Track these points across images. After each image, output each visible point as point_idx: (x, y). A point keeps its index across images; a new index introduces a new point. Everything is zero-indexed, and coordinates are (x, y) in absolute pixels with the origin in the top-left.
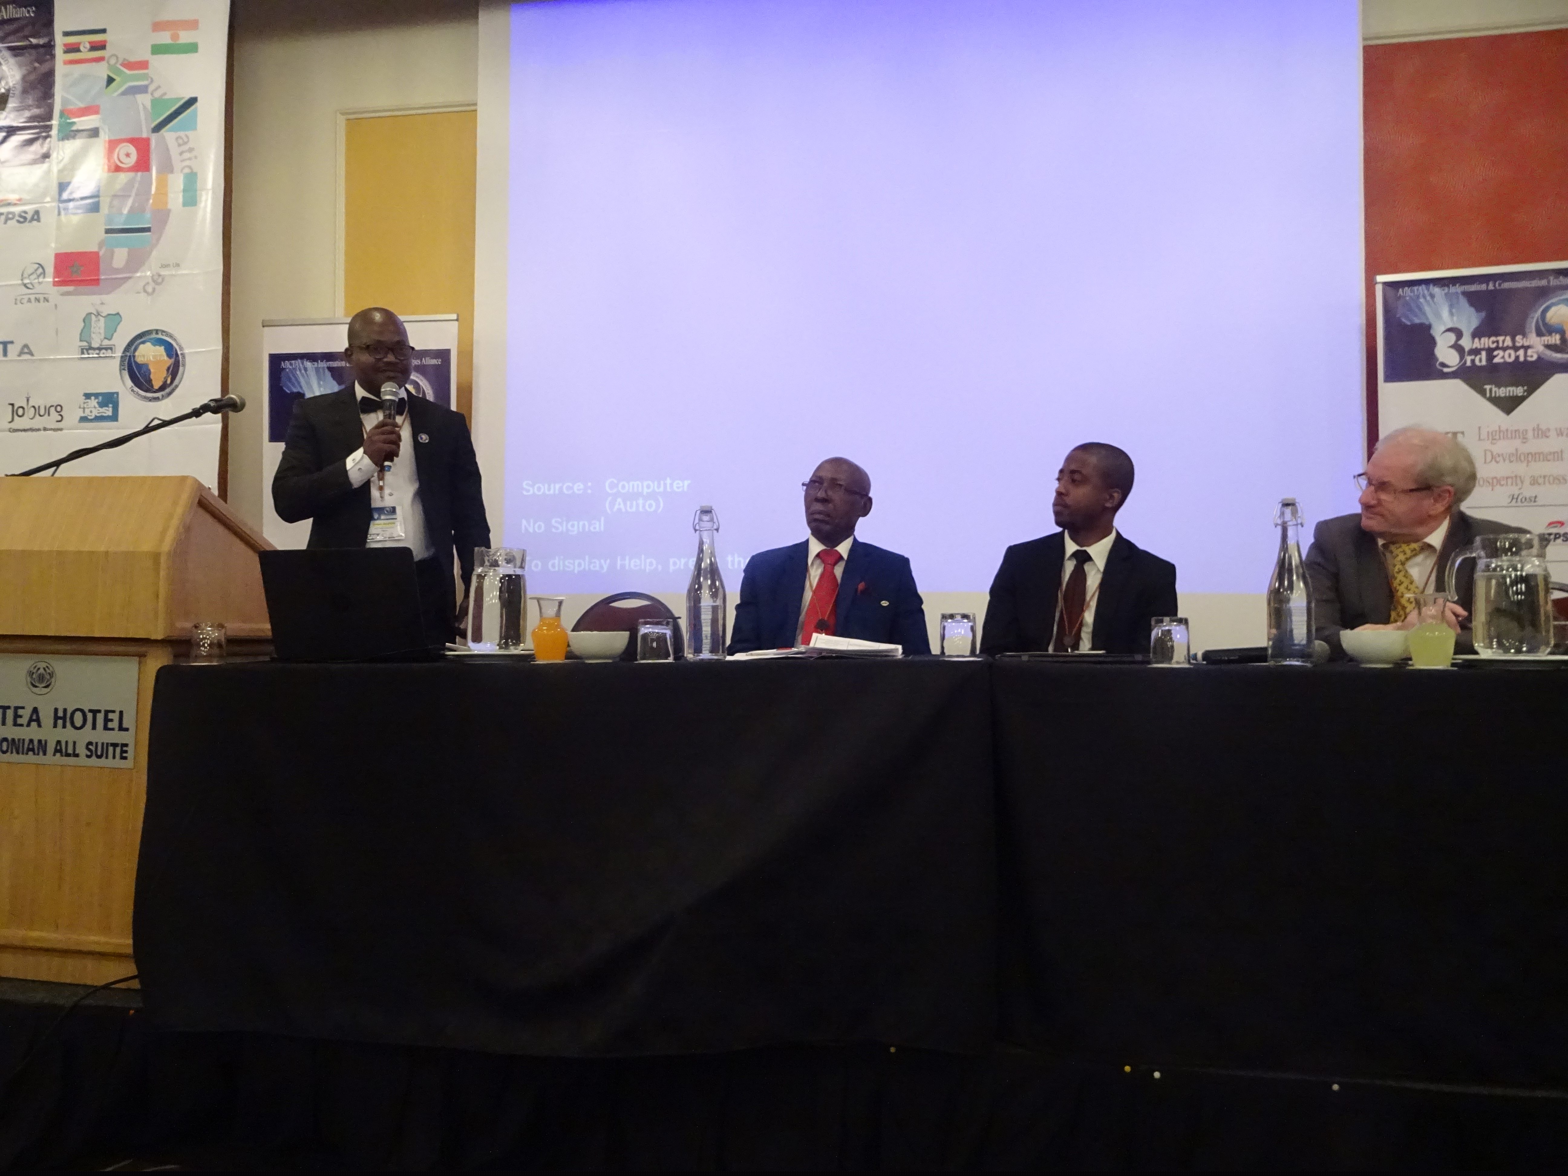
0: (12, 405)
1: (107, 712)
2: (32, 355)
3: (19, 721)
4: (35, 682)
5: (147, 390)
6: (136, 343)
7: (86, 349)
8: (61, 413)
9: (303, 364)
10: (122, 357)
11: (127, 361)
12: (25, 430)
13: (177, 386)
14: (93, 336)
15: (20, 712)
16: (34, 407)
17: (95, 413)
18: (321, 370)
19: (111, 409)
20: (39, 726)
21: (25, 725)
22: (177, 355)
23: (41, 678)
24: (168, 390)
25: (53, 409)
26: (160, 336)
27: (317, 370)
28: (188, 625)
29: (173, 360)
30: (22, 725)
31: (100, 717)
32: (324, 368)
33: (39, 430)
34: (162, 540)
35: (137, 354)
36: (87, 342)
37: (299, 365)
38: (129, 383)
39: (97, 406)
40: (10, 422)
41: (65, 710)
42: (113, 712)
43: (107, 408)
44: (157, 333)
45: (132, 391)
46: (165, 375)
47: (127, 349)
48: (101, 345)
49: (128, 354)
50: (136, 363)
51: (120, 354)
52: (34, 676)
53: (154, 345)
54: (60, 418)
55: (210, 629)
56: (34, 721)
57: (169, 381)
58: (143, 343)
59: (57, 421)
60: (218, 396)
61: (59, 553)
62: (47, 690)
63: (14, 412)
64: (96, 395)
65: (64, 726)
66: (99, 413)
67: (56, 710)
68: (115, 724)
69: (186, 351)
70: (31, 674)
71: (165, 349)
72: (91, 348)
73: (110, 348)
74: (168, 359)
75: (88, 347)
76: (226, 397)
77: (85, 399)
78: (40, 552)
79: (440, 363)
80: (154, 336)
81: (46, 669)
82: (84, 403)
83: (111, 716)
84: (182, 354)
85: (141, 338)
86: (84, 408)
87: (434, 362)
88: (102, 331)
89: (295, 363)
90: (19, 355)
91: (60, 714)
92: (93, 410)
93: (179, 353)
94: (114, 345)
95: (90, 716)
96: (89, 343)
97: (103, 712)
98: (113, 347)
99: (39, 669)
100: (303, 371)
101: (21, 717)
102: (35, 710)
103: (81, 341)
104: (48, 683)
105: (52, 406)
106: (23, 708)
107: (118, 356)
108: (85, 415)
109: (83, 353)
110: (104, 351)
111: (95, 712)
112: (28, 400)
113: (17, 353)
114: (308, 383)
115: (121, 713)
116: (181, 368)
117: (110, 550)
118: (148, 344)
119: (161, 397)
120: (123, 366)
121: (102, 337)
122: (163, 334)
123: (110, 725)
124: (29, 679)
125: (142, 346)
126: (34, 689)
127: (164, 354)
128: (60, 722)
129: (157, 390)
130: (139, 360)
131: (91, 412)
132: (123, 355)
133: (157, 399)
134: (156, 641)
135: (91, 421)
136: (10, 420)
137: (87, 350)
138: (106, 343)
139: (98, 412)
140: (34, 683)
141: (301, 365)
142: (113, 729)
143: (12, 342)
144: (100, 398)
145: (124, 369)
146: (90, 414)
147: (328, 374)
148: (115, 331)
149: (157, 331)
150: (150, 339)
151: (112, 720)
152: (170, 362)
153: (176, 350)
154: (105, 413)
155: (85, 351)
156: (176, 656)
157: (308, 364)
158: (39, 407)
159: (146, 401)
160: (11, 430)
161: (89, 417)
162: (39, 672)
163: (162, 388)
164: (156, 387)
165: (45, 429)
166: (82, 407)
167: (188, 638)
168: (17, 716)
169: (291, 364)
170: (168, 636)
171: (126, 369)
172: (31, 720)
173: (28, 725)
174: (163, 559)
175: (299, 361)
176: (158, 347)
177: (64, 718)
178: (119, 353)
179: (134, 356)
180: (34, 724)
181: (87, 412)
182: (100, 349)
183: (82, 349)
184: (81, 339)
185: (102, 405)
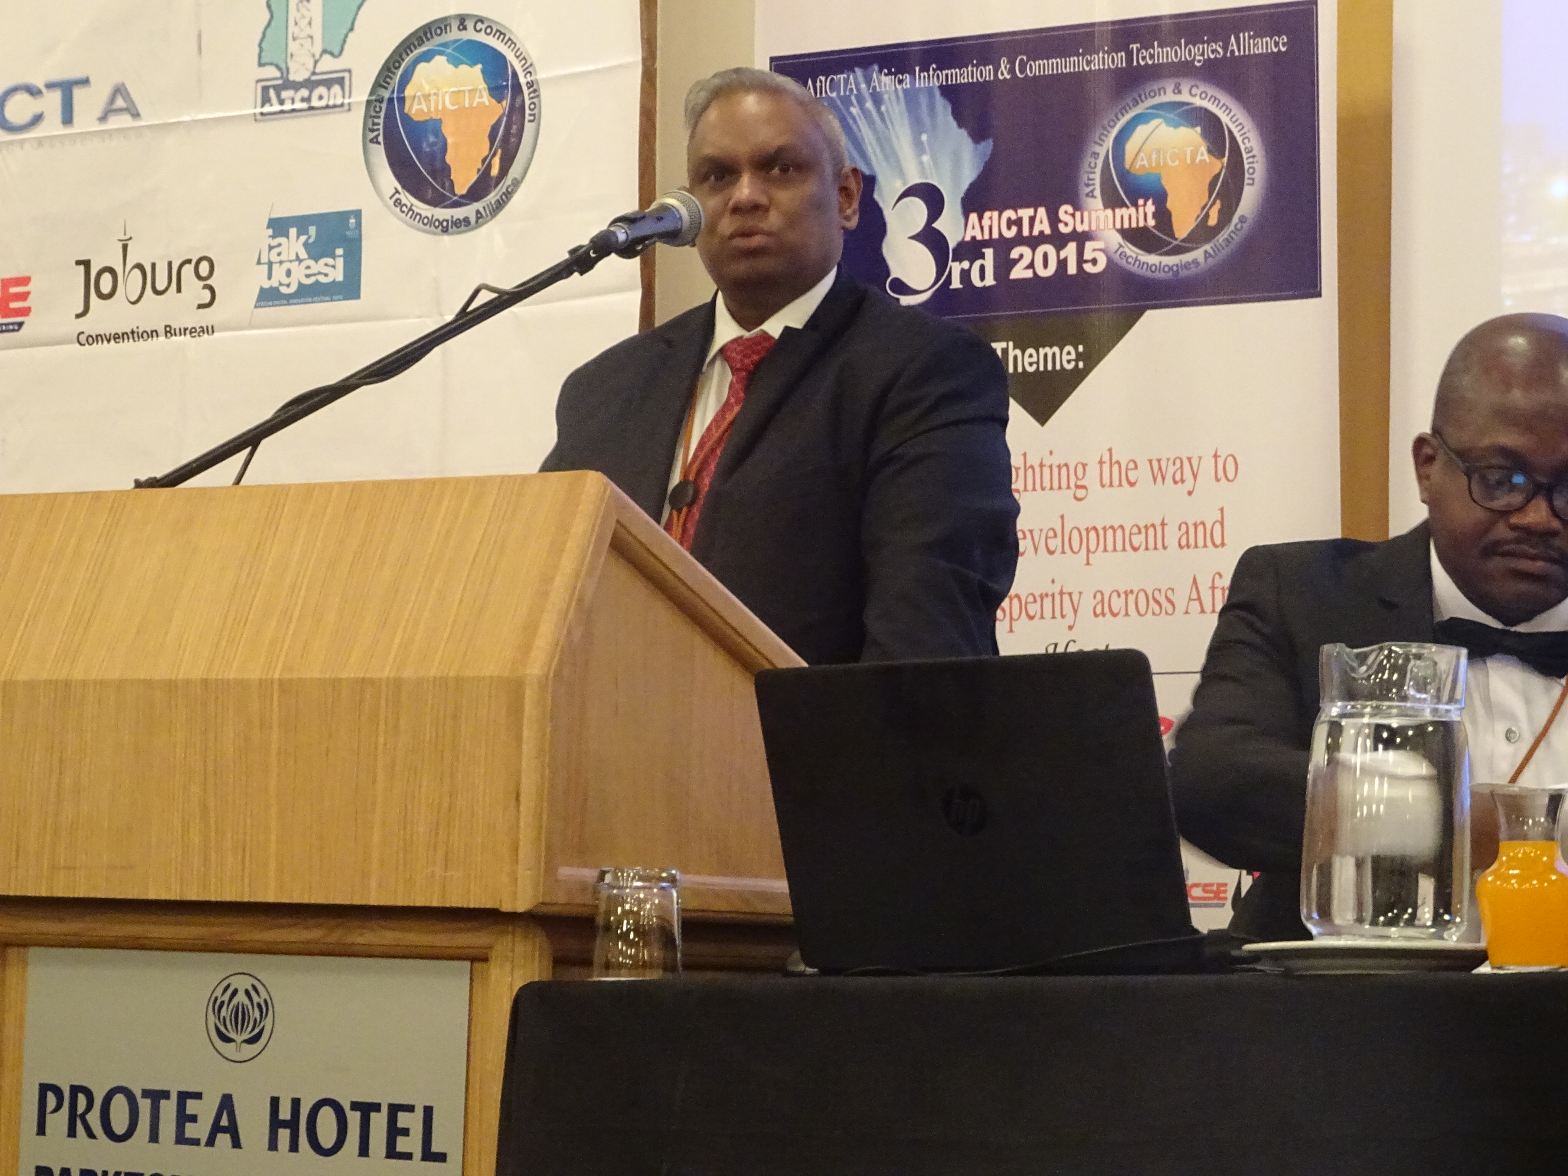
0: (86, 264)
1: (395, 1109)
2: (136, 115)
3: (191, 1131)
4: (226, 1028)
5: (437, 201)
6: (408, 60)
7: (274, 87)
8: (209, 282)
9: (868, 81)
10: (368, 102)
11: (382, 114)
12: (117, 337)
13: (517, 183)
14: (293, 46)
15: (192, 1107)
16: (140, 266)
17: (299, 275)
18: (923, 100)
19: (340, 262)
20: (236, 1143)
21: (203, 1141)
22: (517, 88)
23: (240, 1017)
24: (492, 197)
25: (188, 270)
26: (470, 34)
27: (911, 97)
28: (589, 874)
29: (506, 103)
30: (196, 1142)
31: (379, 1122)
32: (930, 91)
33: (154, 333)
34: (526, 648)
35: (409, 92)
36: (278, 67)
37: (858, 89)
38: (389, 181)
39: (303, 255)
40: (78, 316)
41: (296, 1103)
42: (410, 1109)
43: (330, 261)
44: (463, 27)
45: (398, 203)
46: (485, 151)
47: (381, 81)
48: (314, 73)
49: (386, 95)
50: (406, 118)
51: (365, 97)
52: (224, 1012)
53: (455, 62)
54: (206, 296)
55: (640, 884)
56: (224, 1130)
57: (495, 171)
58: (427, 57)
59: (201, 306)
60: (631, 206)
61: (285, 686)
62: (250, 1050)
63: (91, 285)
64: (302, 223)
65: (294, 1147)
66: (308, 276)
67: (275, 1102)
68: (411, 1144)
69: (541, 75)
70: (218, 1006)
71: (483, 72)
72: (289, 85)
73: (337, 81)
74: (494, 101)
75: (280, 82)
76: (654, 206)
77: (273, 237)
78: (243, 685)
79: (1283, 49)
80: (454, 34)
81: (253, 994)
82: (271, 248)
83: (403, 1120)
84: (530, 85)
85: (421, 42)
86: (270, 264)
87: (1264, 46)
88: (317, 30)
89: (846, 81)
90: (103, 119)
91: (285, 1113)
92: (294, 266)
93: (523, 81)
94: (349, 71)
95: (354, 1119)
96: (284, 71)
97: (385, 1109)
98: (346, 75)
99: (235, 992)
100: (869, 105)
101: (194, 1119)
102: (227, 1103)
103: (261, 65)
104: (256, 1031)
105: (189, 261)
106: (198, 1096)
107: (360, 103)
108: (274, 283)
109: (266, 100)
110: (321, 90)
111: (366, 1109)
112: (125, 248)
113: (98, 112)
114: (884, 143)
115: (428, 1112)
116: (529, 128)
117: (405, 675)
118: (440, 61)
119: (473, 220)
120: (372, 131)
121: (318, 50)
122: (479, 26)
123: (402, 1144)
124: (212, 1019)
125: (422, 67)
126: (227, 1049)
127: (482, 86)
128: (284, 1134)
129: (462, 197)
130: (416, 109)
131: (289, 273)
132: (374, 98)
133: (462, 225)
134: (512, 918)
135: (288, 299)
136: (80, 310)
137: (278, 89)
138: (327, 64)
139: (309, 272)
140: (222, 1029)
141: (863, 86)
142: (408, 1156)
143: (85, 82)
144: (312, 230)
145: (375, 141)
146: (285, 281)
147: (943, 107)
148: (352, 29)
149: (462, 21)
150: (445, 45)
151: (406, 1132)
152: (498, 110)
153: (515, 75)
154: (326, 275)
155: (272, 93)
156: (559, 962)
157: (885, 82)
158: (153, 266)
159: (434, 234)
160: (83, 338)
161: (284, 290)
162: (235, 1001)
163: (477, 192)
164: (461, 188)
165: (169, 331)
166: (264, 259)
167: (585, 911)
168: (184, 1118)
169: (834, 86)
170: (543, 904)
171: (381, 139)
172: (216, 1128)
173: (211, 1142)
174: (530, 695)
175: (859, 71)
176: (464, 68)
177: (293, 1124)
178: (361, 94)
179: (402, 100)
180: (223, 1139)
181: (279, 273)
182: (310, 84)
183: (265, 89)
184: (263, 61)
185: (316, 251)
